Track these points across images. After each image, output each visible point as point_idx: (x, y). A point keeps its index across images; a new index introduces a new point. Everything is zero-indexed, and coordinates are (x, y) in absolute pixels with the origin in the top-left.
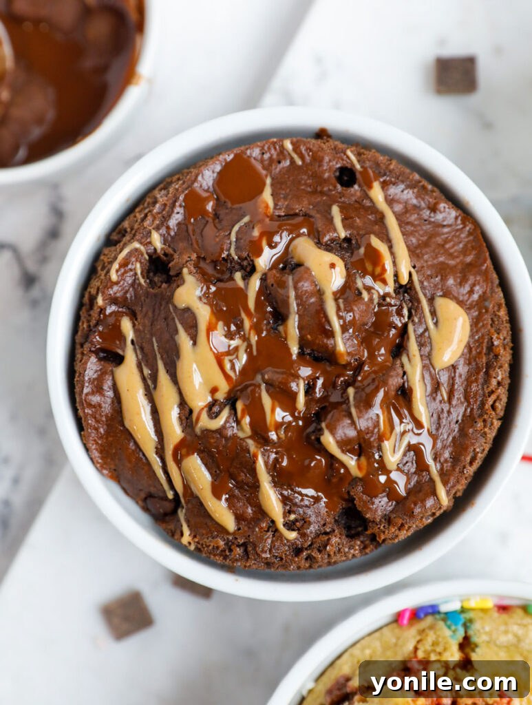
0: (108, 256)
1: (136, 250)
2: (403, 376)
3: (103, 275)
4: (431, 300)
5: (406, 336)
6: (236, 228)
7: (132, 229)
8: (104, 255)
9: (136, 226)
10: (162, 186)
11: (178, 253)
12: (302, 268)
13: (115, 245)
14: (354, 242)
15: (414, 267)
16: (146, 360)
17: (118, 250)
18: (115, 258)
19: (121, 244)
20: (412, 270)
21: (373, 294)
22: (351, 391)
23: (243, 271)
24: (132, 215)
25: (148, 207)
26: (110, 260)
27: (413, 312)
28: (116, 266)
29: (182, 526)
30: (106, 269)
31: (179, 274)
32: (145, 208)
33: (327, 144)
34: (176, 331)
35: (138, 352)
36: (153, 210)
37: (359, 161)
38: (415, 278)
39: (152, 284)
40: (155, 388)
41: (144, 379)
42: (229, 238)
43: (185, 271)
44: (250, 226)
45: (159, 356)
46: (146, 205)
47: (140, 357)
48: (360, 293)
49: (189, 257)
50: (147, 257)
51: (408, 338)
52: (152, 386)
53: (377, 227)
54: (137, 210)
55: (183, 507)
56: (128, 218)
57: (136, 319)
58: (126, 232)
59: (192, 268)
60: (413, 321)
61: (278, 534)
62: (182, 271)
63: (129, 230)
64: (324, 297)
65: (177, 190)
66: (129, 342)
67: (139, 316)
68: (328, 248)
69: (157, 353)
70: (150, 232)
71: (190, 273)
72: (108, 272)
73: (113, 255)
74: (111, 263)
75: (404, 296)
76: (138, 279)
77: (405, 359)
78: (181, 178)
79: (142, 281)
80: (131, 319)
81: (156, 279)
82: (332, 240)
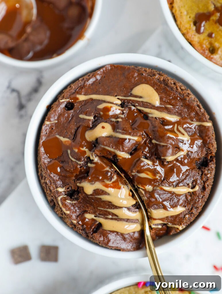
0: (59, 210)
1: (61, 199)
2: (156, 119)
3: (65, 216)
4: (132, 95)
5: (142, 111)
6: (71, 157)
7: (52, 197)
8: (57, 211)
9: (52, 195)
10: (40, 178)
11: (69, 183)
12: (98, 139)
13: (55, 205)
14: (97, 115)
15: (116, 96)
16: (105, 215)
17: (58, 206)
18: (61, 208)
19: (56, 203)
20: (117, 97)
21: (120, 117)
22: (154, 141)
23: (88, 162)
24: (47, 194)
25: (47, 187)
26: (60, 211)
27: (133, 104)
28: (64, 209)
29: (174, 227)
30: (63, 214)
31: (78, 187)
32: (46, 188)
33: (54, 107)
34: (100, 199)
35: (100, 216)
36: (49, 186)
37: (66, 99)
38: (120, 97)
39: (77, 199)
40: (117, 216)
41: (112, 219)
42: (73, 161)
43: (78, 184)
44: (72, 151)
45: (106, 209)
46: (45, 187)
47: (102, 216)
48: (118, 121)
49: (73, 180)
50: (66, 196)
51: (143, 110)
52: (116, 217)
53: (94, 103)
54: (45, 191)
55: (168, 224)
56: (47, 196)
57: (87, 211)
58: (52, 199)
59: (78, 181)
60: (137, 106)
61: (194, 192)
62: (77, 186)
63: (52, 198)
64: (114, 136)
65: (45, 173)
66: (95, 218)
67: (87, 210)
68: (94, 126)
69: (104, 209)
70: (57, 190)
71: (80, 183)
72: (65, 213)
73: (59, 208)
74: (62, 211)
75: (126, 105)
76: (73, 203)
77: (150, 115)
78: (41, 169)
79: (74, 202)
80: (87, 213)
81: (75, 196)
82: (93, 123)
